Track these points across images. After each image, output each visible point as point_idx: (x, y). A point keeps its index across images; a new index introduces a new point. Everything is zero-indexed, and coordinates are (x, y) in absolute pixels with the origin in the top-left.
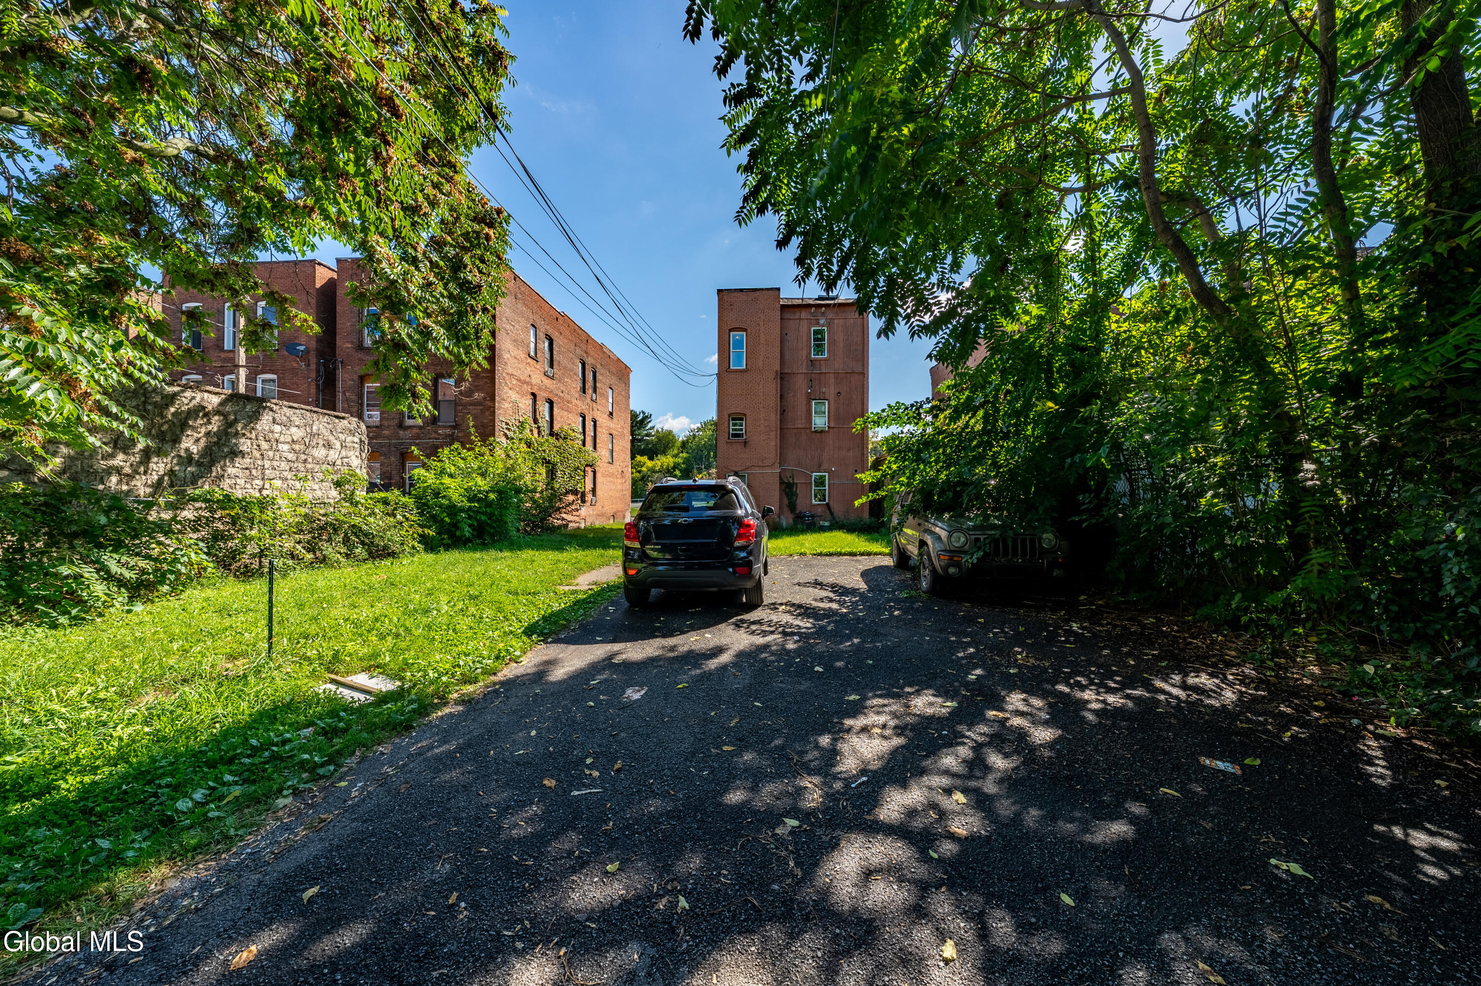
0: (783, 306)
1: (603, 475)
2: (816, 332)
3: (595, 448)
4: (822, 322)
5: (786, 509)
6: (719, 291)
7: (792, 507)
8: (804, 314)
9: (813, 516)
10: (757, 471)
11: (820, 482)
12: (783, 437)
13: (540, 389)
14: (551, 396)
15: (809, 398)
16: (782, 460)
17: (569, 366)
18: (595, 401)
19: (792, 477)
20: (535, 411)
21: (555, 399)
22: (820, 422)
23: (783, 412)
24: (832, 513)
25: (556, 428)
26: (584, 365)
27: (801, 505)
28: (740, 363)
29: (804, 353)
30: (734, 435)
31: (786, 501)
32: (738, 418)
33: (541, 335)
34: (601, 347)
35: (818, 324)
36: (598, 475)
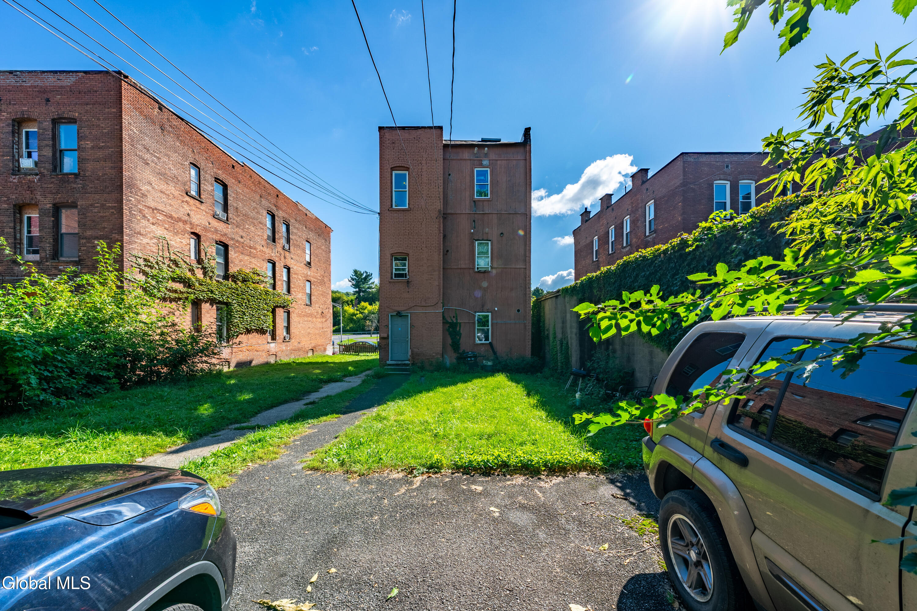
0: (446, 146)
1: (299, 315)
2: (479, 174)
3: (289, 291)
4: (486, 162)
5: (449, 349)
6: (380, 128)
7: (456, 346)
8: (466, 154)
9: (475, 357)
10: (419, 311)
11: (483, 322)
12: (445, 278)
13: (205, 229)
14: (223, 239)
15: (473, 239)
16: (445, 299)
17: (253, 214)
18: (289, 250)
19: (456, 317)
20: (198, 252)
21: (230, 243)
22: (483, 263)
23: (446, 252)
24: (495, 353)
25: (233, 270)
26: (273, 217)
27: (465, 345)
28: (401, 201)
29: (468, 194)
30: (397, 275)
31: (449, 341)
32: (402, 257)
33: (207, 177)
34: (296, 204)
35: (481, 165)
36: (293, 316)
